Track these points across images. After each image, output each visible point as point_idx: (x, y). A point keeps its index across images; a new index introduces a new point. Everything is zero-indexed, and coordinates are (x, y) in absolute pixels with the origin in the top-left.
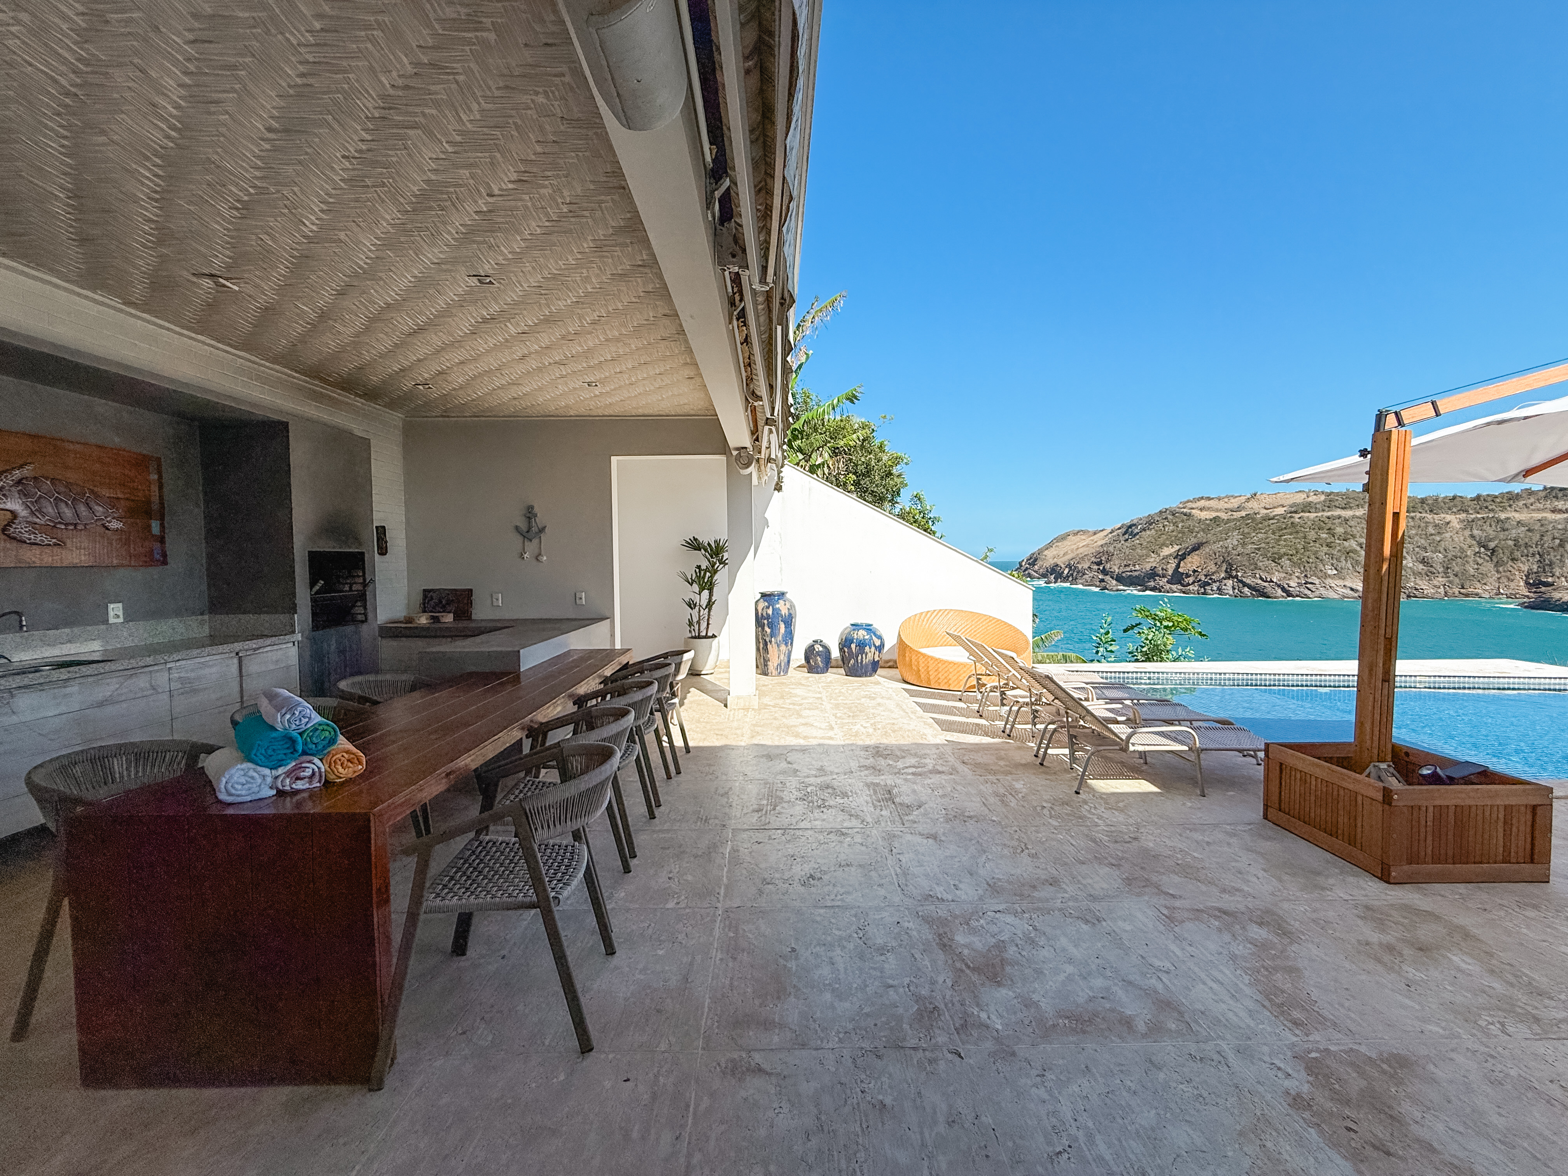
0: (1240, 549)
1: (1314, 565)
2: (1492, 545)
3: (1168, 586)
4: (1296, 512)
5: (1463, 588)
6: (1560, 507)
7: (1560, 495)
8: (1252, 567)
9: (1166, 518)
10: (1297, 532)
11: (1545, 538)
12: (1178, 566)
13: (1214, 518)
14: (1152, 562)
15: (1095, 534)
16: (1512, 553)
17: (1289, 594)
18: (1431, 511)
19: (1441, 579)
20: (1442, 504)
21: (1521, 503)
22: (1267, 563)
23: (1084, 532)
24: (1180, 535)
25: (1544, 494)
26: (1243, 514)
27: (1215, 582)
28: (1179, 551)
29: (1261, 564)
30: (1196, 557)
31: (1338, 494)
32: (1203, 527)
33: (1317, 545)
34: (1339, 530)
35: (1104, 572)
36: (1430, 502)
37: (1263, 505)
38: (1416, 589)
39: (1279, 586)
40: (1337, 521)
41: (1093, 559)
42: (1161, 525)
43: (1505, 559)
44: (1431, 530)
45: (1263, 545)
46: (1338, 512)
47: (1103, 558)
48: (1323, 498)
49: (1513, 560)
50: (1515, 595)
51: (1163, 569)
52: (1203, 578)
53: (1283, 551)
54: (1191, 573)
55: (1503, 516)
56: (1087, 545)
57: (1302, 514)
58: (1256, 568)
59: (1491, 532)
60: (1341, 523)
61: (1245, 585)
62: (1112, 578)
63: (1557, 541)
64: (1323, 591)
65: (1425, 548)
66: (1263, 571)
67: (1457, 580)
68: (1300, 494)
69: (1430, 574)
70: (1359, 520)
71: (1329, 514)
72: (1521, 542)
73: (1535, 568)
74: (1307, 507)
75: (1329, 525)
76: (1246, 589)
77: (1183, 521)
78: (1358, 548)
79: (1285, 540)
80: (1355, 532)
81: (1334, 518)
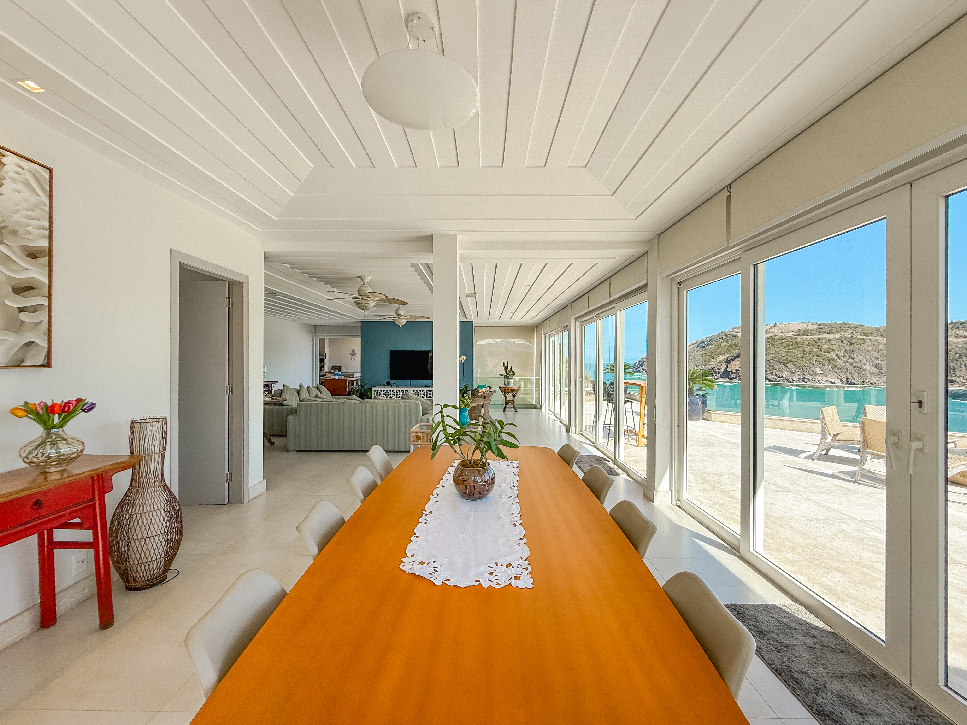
1: (808, 368)
3: (721, 379)
4: (799, 335)
6: (960, 334)
7: (961, 326)
8: (771, 368)
9: (722, 338)
10: (799, 348)
12: (727, 367)
14: (712, 364)
18: (882, 336)
22: (780, 366)
24: (730, 348)
26: (768, 335)
28: (728, 358)
29: (777, 366)
30: (737, 362)
31: (825, 325)
33: (811, 355)
34: (825, 347)
36: (881, 330)
37: (781, 331)
38: (871, 383)
39: (787, 380)
40: (824, 341)
42: (718, 342)
45: (778, 355)
46: (825, 336)
48: (816, 327)
51: (718, 369)
53: (789, 359)
54: (734, 371)
57: (803, 336)
58: (773, 369)
60: (826, 342)
63: (958, 355)
64: (814, 383)
65: (877, 358)
68: (803, 324)
70: (837, 341)
71: (819, 337)
74: (806, 332)
75: (819, 344)
77: (731, 340)
78: (836, 358)
79: (791, 352)
80: (835, 348)
81: (822, 339)
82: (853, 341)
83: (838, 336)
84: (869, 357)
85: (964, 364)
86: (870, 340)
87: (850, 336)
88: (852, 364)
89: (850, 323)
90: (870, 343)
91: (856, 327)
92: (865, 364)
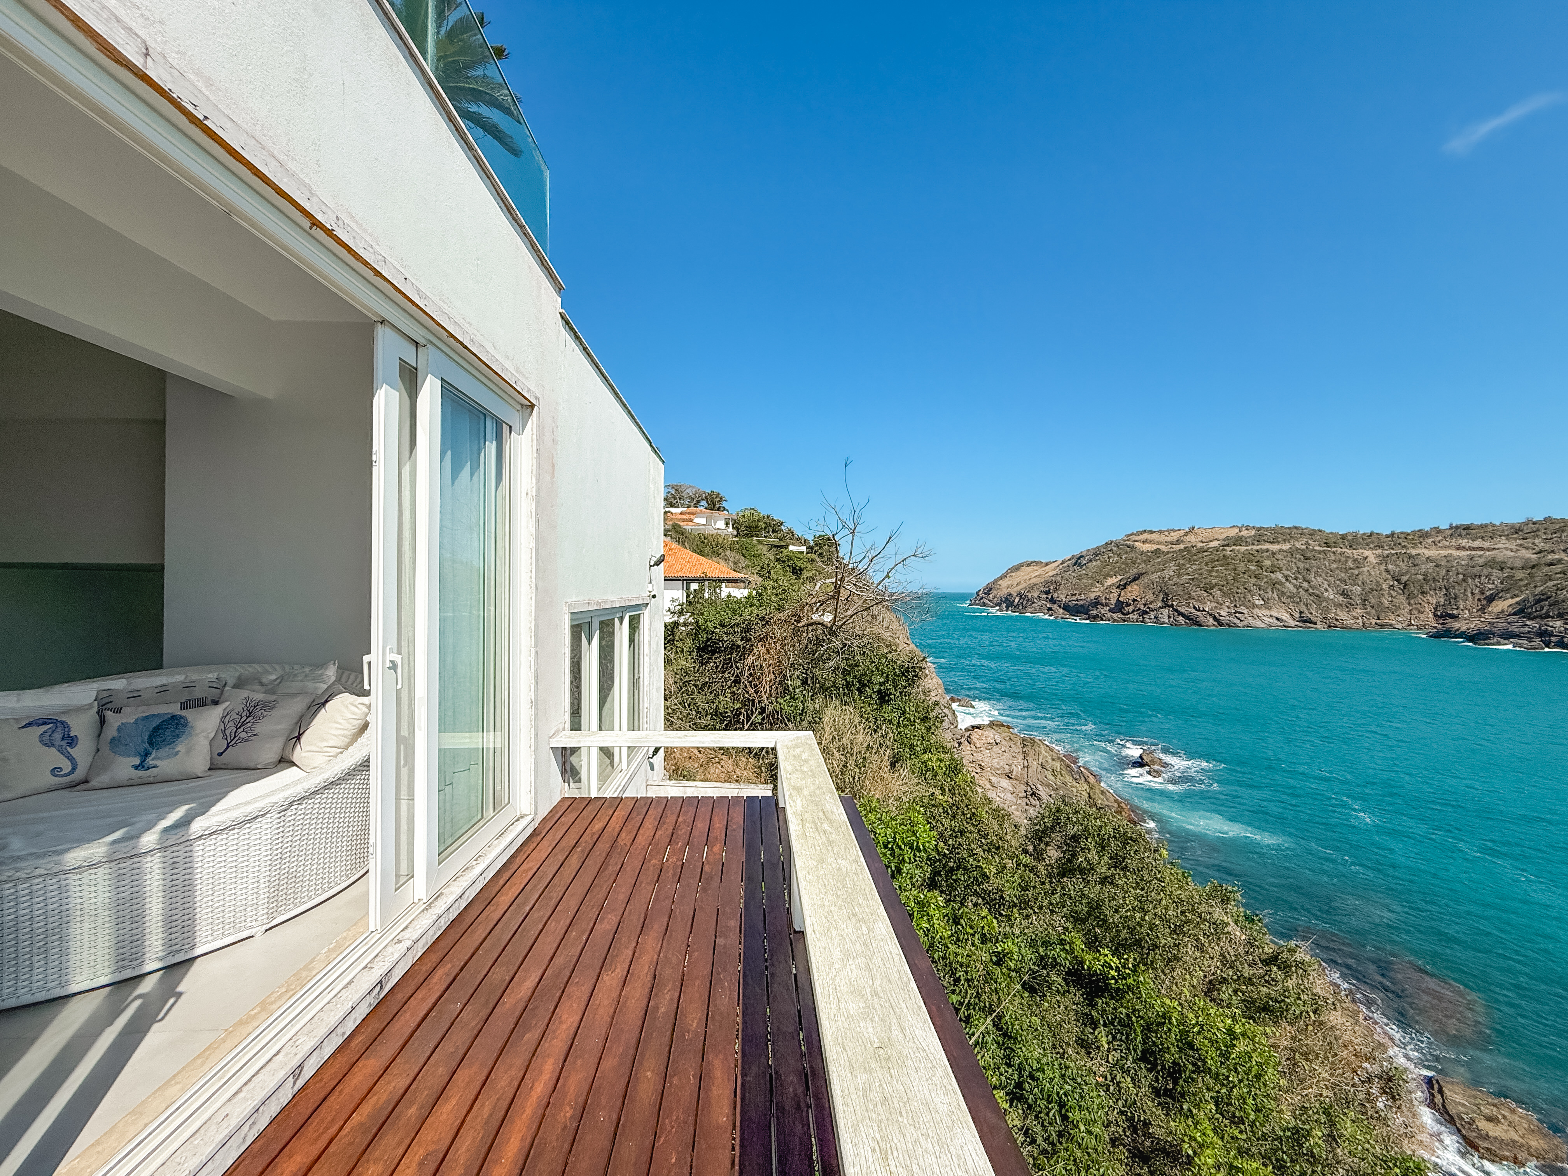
0: (1175, 579)
1: (1243, 595)
2: (1404, 579)
3: (1109, 615)
4: (1228, 545)
5: (1379, 619)
6: (1464, 544)
7: (1464, 533)
8: (1187, 597)
9: (1111, 550)
10: (1228, 564)
11: (1451, 573)
12: (1119, 596)
13: (1156, 550)
14: (1097, 591)
15: (1047, 564)
16: (1421, 587)
17: (1221, 624)
18: (1351, 547)
19: (1359, 611)
20: (1361, 540)
21: (1430, 541)
22: (1199, 593)
23: (1037, 563)
24: (1123, 566)
25: (1450, 532)
26: (1182, 546)
27: (1153, 611)
28: (1121, 581)
29: (1194, 594)
30: (1135, 587)
31: (1267, 529)
32: (1145, 558)
33: (1246, 577)
34: (1267, 563)
35: (1053, 601)
36: (1350, 538)
37: (1200, 539)
38: (1336, 620)
39: (1211, 615)
40: (1265, 554)
41: (1042, 588)
42: (1106, 556)
43: (1415, 592)
45: (1196, 576)
46: (1267, 546)
47: (1051, 588)
48: (1253, 532)
49: (1423, 593)
50: (1425, 626)
51: (1106, 598)
52: (1142, 607)
53: (1214, 582)
54: (1131, 602)
55: (1414, 552)
56: (1039, 576)
57: (1234, 547)
58: (1190, 597)
59: (1403, 567)
60: (1268, 557)
61: (1180, 614)
62: (1060, 606)
63: (1461, 576)
64: (1251, 620)
65: (1345, 581)
66: (1196, 601)
67: (1373, 612)
68: (1234, 529)
69: (1349, 606)
70: (1285, 554)
71: (1258, 547)
72: (1430, 577)
73: (1442, 601)
74: (1238, 541)
75: (1258, 558)
76: (1181, 618)
77: (1126, 553)
78: (1284, 580)
79: (1217, 571)
80: (1282, 565)
81: (1263, 551)
82: (1308, 555)
83: (1286, 547)
84: (1332, 579)
85: (1469, 590)
86: (1334, 553)
87: (1304, 547)
88: (1307, 591)
89: (1304, 527)
90: (1333, 558)
91: (1312, 533)
92: (1326, 590)
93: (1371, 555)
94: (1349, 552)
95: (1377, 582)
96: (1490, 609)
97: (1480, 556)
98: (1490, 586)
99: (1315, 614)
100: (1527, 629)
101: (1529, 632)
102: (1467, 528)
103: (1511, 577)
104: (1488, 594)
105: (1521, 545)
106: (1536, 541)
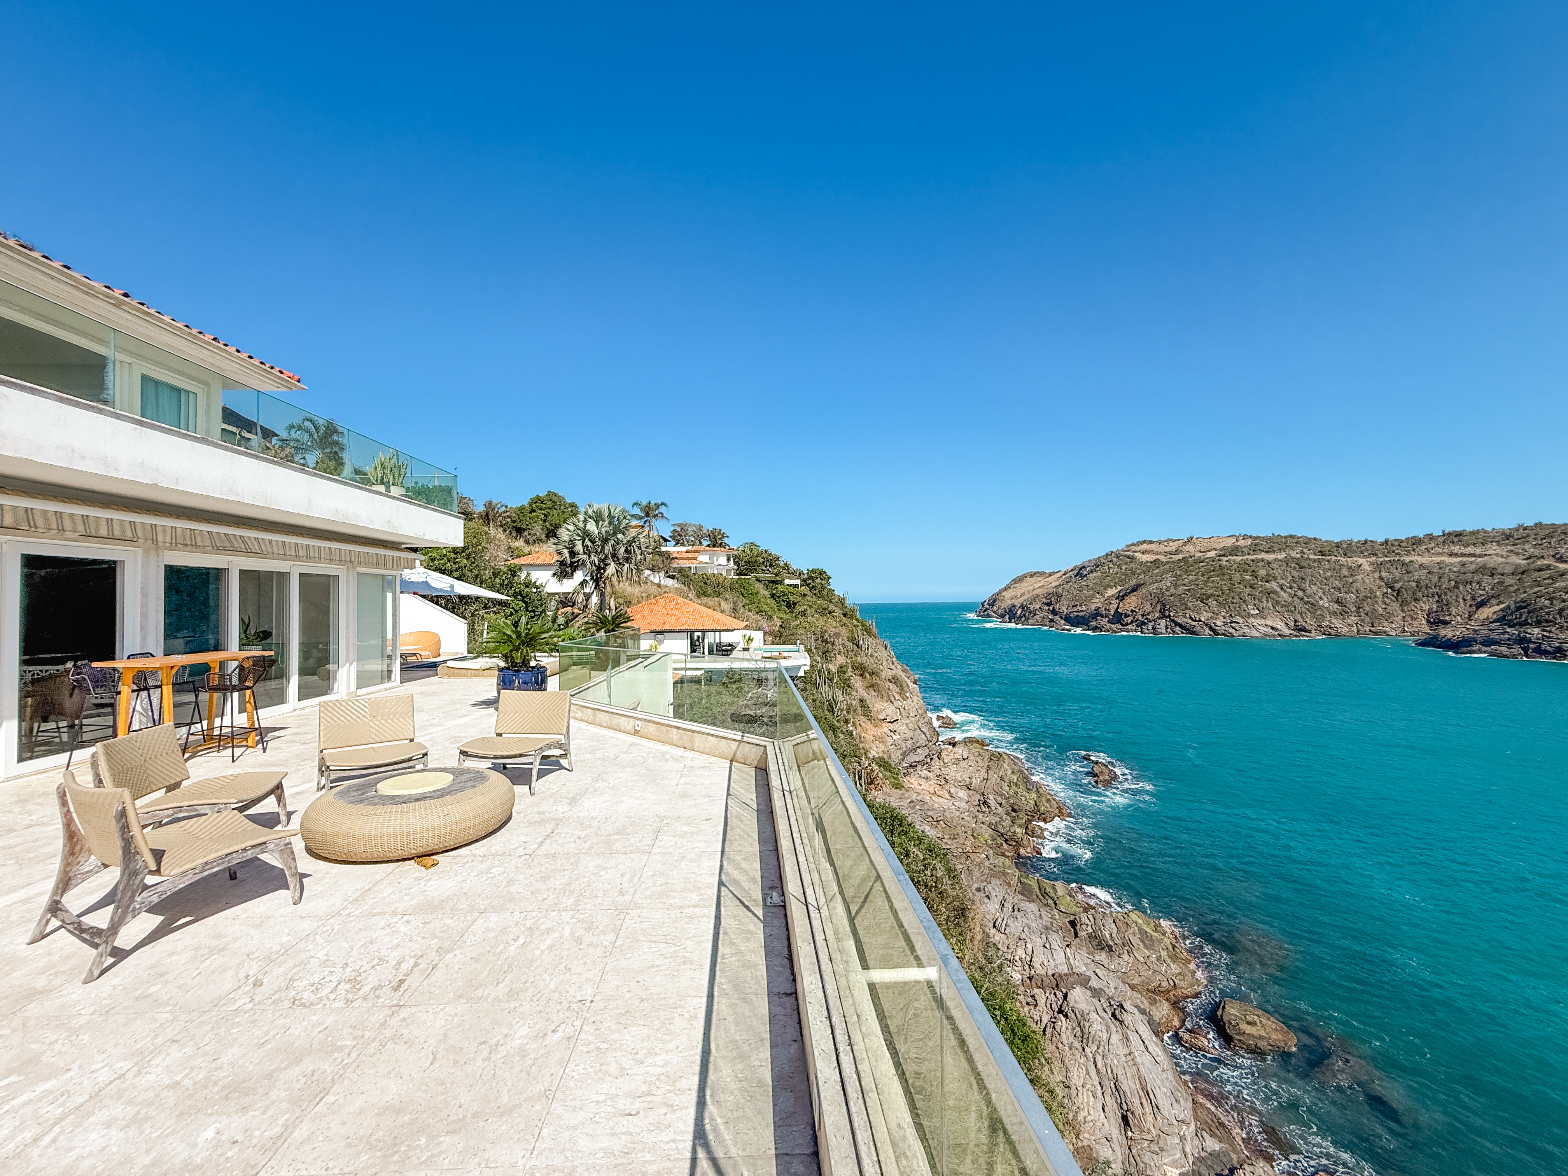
0: (1172, 590)
1: (1238, 605)
2: (1397, 586)
3: (1108, 625)
4: (1224, 555)
5: (1373, 626)
6: (1456, 551)
7: (1456, 540)
8: (1183, 607)
9: (1111, 561)
10: (1224, 574)
11: (1442, 580)
12: (1118, 607)
13: (1155, 561)
14: (1097, 602)
15: (1050, 575)
16: (1414, 594)
17: (1216, 634)
18: (1345, 555)
19: (1354, 618)
20: (1355, 548)
21: (1423, 547)
22: (1196, 603)
23: (1041, 574)
24: (1123, 577)
25: (1443, 539)
26: (1180, 556)
27: (1150, 621)
28: (1120, 592)
29: (1191, 604)
30: (1133, 598)
31: (1263, 539)
32: (1144, 569)
33: (1241, 586)
34: (1262, 572)
35: (1054, 612)
36: (1345, 546)
37: (1198, 548)
38: (1331, 628)
39: (1207, 625)
40: (1260, 564)
41: (1044, 600)
42: (1106, 567)
43: (1409, 599)
44: (1345, 572)
45: (1193, 587)
46: (1263, 555)
47: (1053, 599)
48: (1249, 542)
49: (1416, 600)
50: (1418, 632)
51: (1106, 609)
52: (1140, 618)
53: (1209, 592)
54: (1129, 613)
55: (1407, 559)
56: (1042, 587)
57: (1230, 557)
58: (1186, 608)
59: (1397, 574)
60: (1264, 566)
61: (1177, 624)
62: (1061, 618)
63: (1453, 583)
64: (1246, 630)
65: (1339, 589)
66: (1193, 611)
67: (1368, 619)
68: (1231, 538)
69: (1344, 614)
70: (1280, 563)
71: (1254, 557)
72: (1422, 584)
73: (1435, 606)
74: (1234, 551)
75: (1253, 568)
76: (1178, 628)
77: (1126, 563)
78: (1279, 590)
79: (1213, 582)
80: (1277, 574)
81: (1258, 561)
82: (1303, 564)
83: (1281, 556)
84: (1327, 587)
85: (1461, 596)
86: (1328, 561)
87: (1298, 556)
88: (1302, 599)
89: (1299, 535)
90: (1328, 566)
91: (1308, 541)
92: (1321, 598)
93: (1365, 563)
94: (1343, 560)
95: (1371, 589)
96: (1476, 616)
97: (1471, 563)
98: (1481, 592)
99: (1309, 622)
100: (1507, 636)
101: (1509, 639)
102: (1459, 534)
103: (1501, 583)
104: (1479, 599)
105: (1512, 551)
106: (1527, 547)
